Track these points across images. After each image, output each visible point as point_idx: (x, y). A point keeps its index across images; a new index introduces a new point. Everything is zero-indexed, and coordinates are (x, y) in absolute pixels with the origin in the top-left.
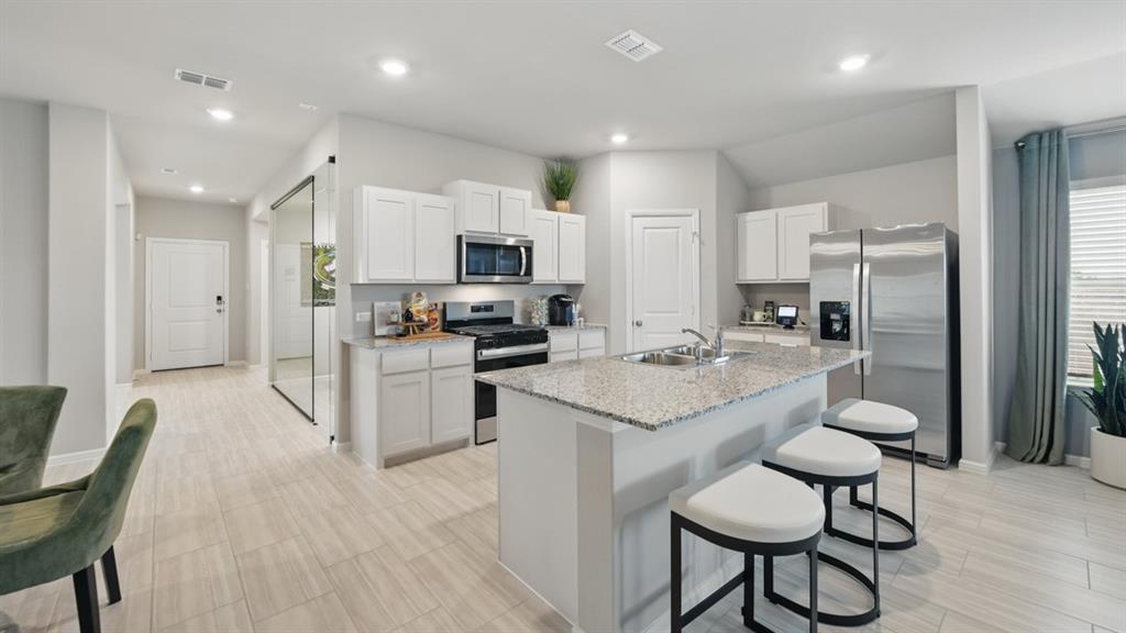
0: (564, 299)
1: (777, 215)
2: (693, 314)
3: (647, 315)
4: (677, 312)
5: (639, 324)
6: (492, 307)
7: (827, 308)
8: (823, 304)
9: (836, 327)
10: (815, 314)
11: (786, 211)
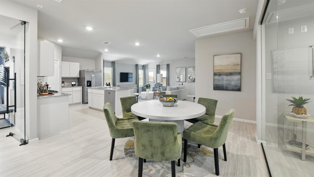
7: (88, 82)
8: (87, 81)
9: (89, 85)
10: (86, 83)
11: (71, 63)
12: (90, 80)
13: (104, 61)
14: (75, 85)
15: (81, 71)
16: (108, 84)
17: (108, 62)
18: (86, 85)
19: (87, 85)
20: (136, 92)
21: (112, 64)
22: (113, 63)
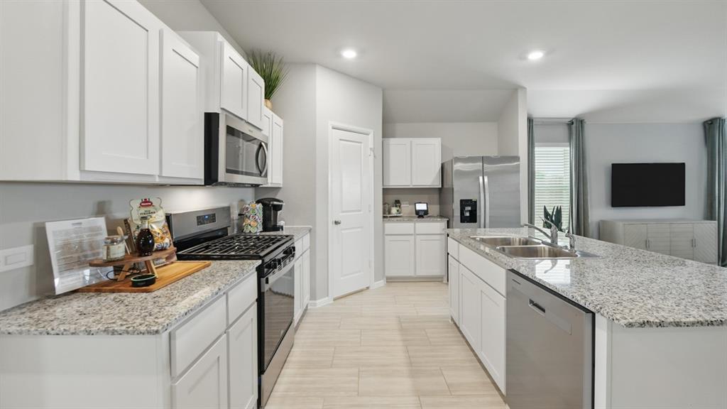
0: (275, 203)
1: (411, 142)
2: (370, 211)
3: (341, 214)
4: (360, 211)
5: (336, 223)
6: (214, 215)
7: (464, 203)
8: (461, 201)
9: (468, 214)
10: (456, 207)
11: (416, 141)
12: (473, 198)
13: (530, 120)
14: (426, 212)
15: (446, 166)
16: (550, 212)
17: (551, 123)
18: (457, 213)
19: (462, 213)
20: (715, 258)
21: (570, 130)
22: (575, 128)
